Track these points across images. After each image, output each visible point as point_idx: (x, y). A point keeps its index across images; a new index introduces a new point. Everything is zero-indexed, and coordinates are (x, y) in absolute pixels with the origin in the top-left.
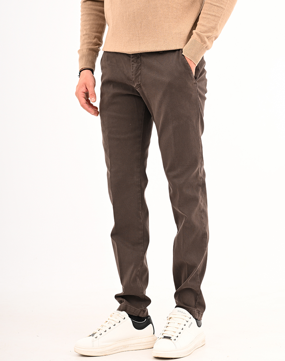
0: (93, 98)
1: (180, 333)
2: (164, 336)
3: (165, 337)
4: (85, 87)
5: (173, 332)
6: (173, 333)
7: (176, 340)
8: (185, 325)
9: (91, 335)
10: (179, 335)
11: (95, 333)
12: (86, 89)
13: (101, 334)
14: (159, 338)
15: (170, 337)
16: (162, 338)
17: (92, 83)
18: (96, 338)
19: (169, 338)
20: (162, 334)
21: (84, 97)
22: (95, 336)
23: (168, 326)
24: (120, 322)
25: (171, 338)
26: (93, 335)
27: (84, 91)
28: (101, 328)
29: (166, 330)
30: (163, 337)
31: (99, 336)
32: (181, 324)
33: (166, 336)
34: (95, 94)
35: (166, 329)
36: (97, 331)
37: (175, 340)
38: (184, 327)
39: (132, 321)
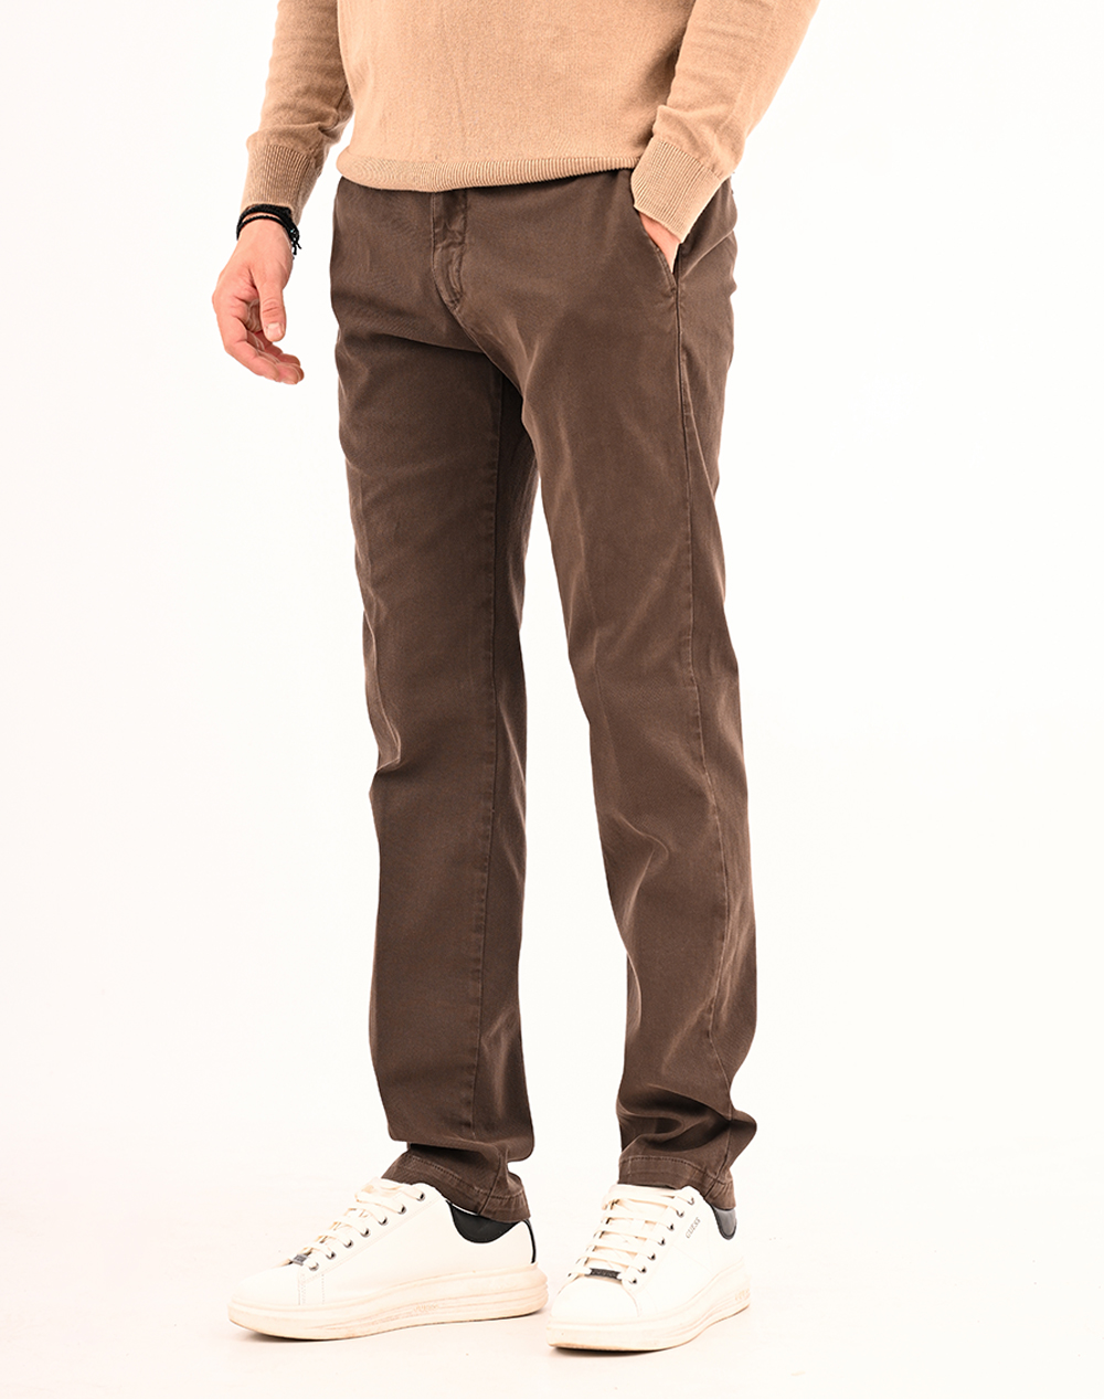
0: (272, 326)
1: (653, 1257)
2: (593, 1270)
3: (595, 1273)
4: (248, 281)
5: (628, 1252)
6: (627, 1260)
7: (638, 1281)
8: (672, 1227)
9: (292, 1259)
10: (649, 1264)
11: (306, 1251)
12: (252, 289)
13: (333, 1255)
14: (573, 1276)
15: (617, 1273)
16: (586, 1275)
17: (276, 265)
18: (314, 1269)
19: (613, 1275)
20: (586, 1262)
21: (241, 317)
22: (309, 1262)
23: (608, 1233)
24: (403, 1209)
25: (619, 1277)
26: (300, 1259)
27: (246, 293)
28: (330, 1233)
29: (601, 1248)
30: (590, 1271)
31: (325, 1263)
32: (655, 1223)
33: (599, 1270)
34: (284, 308)
35: (599, 1242)
36: (317, 1245)
37: (635, 1282)
38: (668, 1235)
39: (452, 1209)
